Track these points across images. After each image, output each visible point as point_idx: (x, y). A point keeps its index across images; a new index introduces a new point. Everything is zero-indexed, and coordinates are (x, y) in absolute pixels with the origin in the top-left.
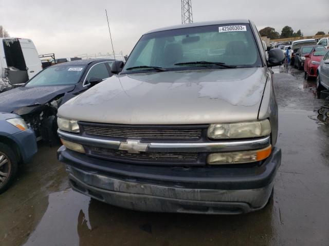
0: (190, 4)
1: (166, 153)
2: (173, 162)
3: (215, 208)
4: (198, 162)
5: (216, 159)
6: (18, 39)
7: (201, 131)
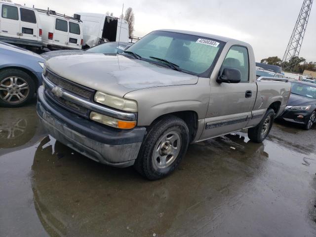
0: (305, 27)
1: (73, 103)
2: (75, 110)
3: (88, 152)
4: (85, 116)
5: (97, 117)
6: (117, 18)
7: (91, 93)
